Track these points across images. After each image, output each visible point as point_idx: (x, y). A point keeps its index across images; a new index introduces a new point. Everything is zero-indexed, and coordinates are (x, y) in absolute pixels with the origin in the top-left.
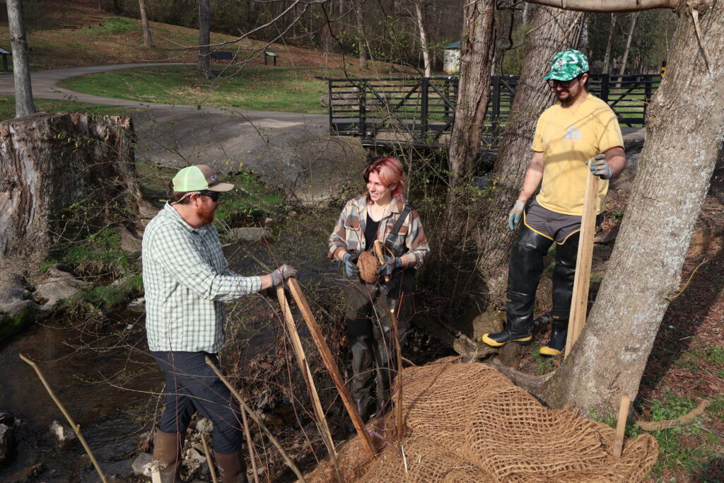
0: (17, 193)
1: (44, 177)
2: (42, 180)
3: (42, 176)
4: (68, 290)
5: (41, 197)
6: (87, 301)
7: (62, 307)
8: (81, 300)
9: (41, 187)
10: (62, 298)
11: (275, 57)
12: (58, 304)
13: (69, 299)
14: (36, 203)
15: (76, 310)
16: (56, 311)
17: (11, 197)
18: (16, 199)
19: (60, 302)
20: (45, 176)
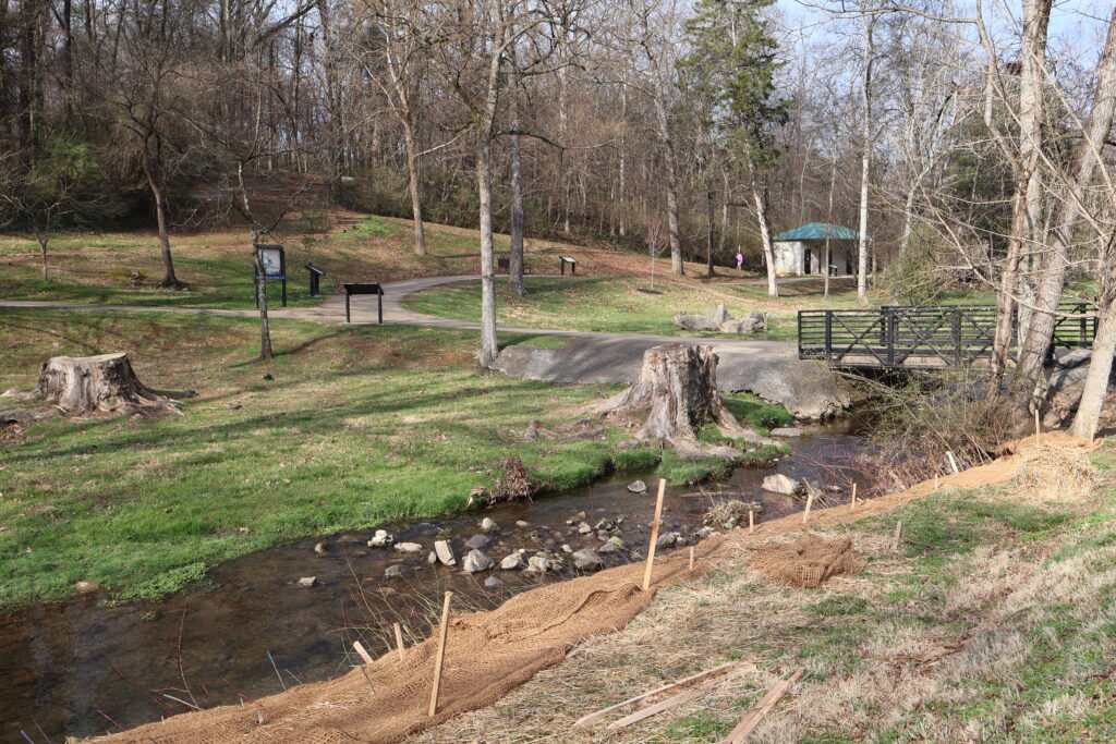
0: (668, 397)
1: (684, 387)
5: (683, 400)
9: (683, 393)
11: (573, 264)
14: (680, 404)
17: (664, 400)
18: (667, 402)
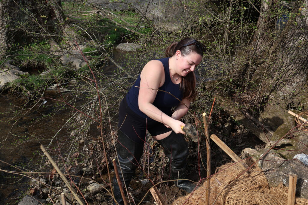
2: (3, 9)
3: (3, 6)
4: (12, 77)
6: (23, 84)
7: (8, 87)
8: (18, 84)
9: (2, 13)
10: (8, 82)
12: (5, 85)
13: (12, 83)
15: (15, 89)
16: (3, 90)
19: (7, 84)
20: (4, 6)
